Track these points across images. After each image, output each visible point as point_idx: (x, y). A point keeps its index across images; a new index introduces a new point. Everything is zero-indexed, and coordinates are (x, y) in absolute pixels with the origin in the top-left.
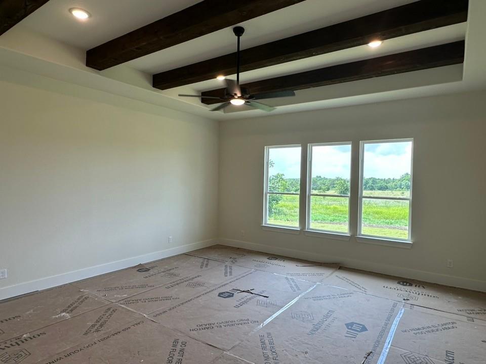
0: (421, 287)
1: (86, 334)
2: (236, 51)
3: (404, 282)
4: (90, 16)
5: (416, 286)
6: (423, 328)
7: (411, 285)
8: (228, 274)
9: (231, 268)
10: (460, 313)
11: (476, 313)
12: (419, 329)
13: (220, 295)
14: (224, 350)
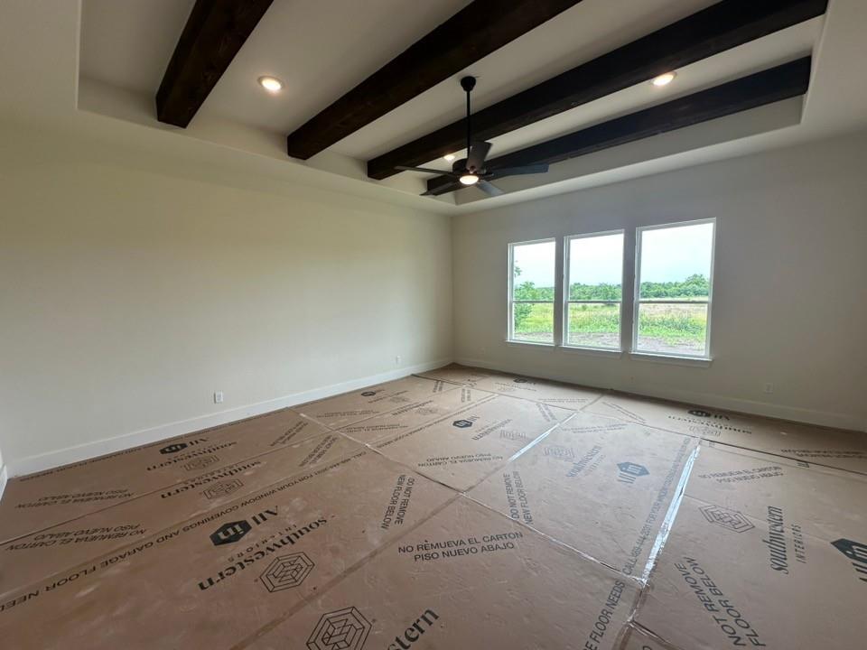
0: (723, 418)
1: (302, 465)
2: (466, 116)
3: (698, 412)
4: (283, 86)
5: (716, 417)
6: (731, 474)
7: (708, 415)
8: (466, 398)
9: (469, 392)
10: (785, 454)
11: (812, 456)
12: (724, 474)
13: (455, 424)
14: (458, 491)
